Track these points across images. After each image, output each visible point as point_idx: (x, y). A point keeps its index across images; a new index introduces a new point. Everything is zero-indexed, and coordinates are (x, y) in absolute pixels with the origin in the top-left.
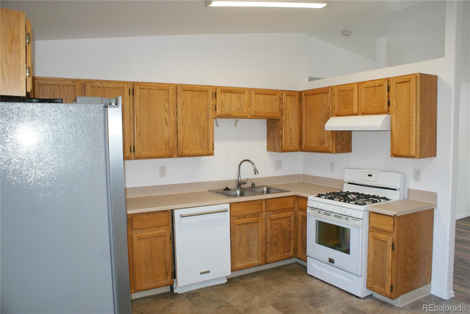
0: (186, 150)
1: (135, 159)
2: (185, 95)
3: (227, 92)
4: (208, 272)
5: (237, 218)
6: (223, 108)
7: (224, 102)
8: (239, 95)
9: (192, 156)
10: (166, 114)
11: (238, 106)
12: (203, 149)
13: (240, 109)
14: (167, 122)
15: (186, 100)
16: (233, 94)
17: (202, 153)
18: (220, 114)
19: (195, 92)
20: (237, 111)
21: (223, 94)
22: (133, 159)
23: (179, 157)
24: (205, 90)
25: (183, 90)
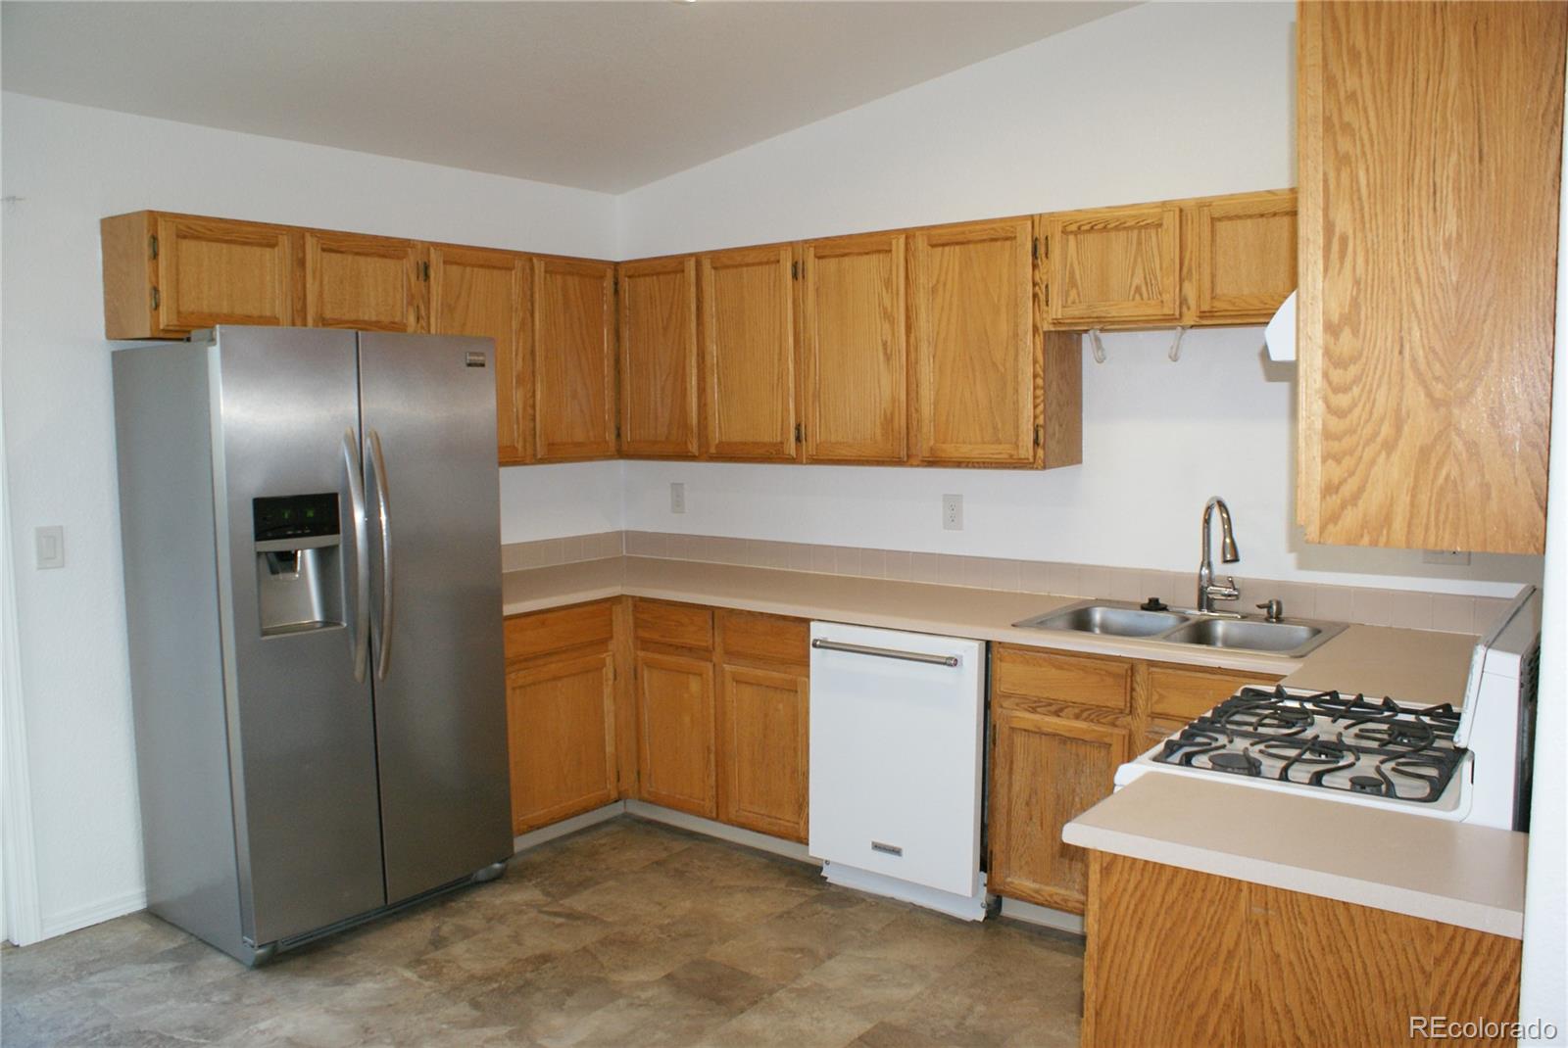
0: (943, 443)
1: (811, 463)
2: (941, 261)
3: (1088, 231)
4: (896, 851)
5: (1026, 706)
6: (1073, 293)
7: (1077, 272)
8: (1140, 232)
9: (967, 467)
10: (887, 326)
11: (1138, 280)
12: (1000, 443)
13: (1144, 289)
14: (889, 352)
15: (942, 279)
16: (1113, 234)
17: (995, 456)
18: (1060, 317)
19: (971, 246)
20: (1133, 299)
21: (1071, 238)
22: (804, 461)
23: (926, 466)
24: (1003, 235)
25: (933, 246)
